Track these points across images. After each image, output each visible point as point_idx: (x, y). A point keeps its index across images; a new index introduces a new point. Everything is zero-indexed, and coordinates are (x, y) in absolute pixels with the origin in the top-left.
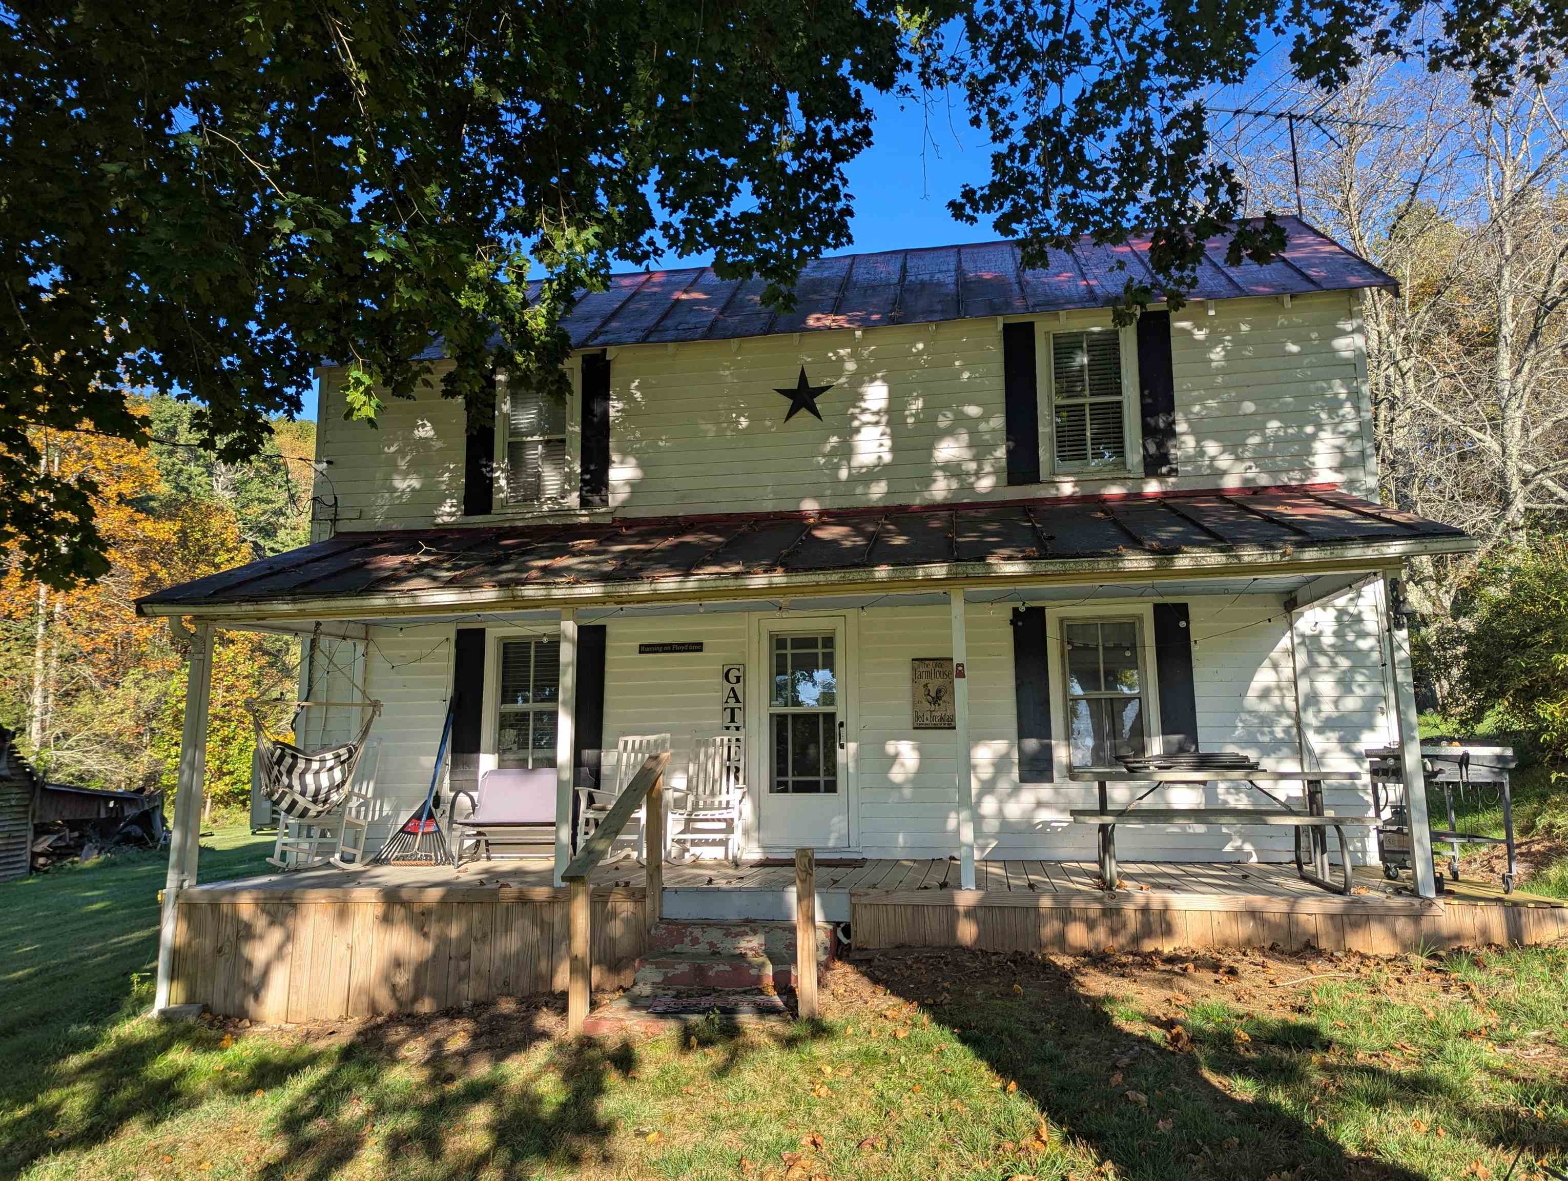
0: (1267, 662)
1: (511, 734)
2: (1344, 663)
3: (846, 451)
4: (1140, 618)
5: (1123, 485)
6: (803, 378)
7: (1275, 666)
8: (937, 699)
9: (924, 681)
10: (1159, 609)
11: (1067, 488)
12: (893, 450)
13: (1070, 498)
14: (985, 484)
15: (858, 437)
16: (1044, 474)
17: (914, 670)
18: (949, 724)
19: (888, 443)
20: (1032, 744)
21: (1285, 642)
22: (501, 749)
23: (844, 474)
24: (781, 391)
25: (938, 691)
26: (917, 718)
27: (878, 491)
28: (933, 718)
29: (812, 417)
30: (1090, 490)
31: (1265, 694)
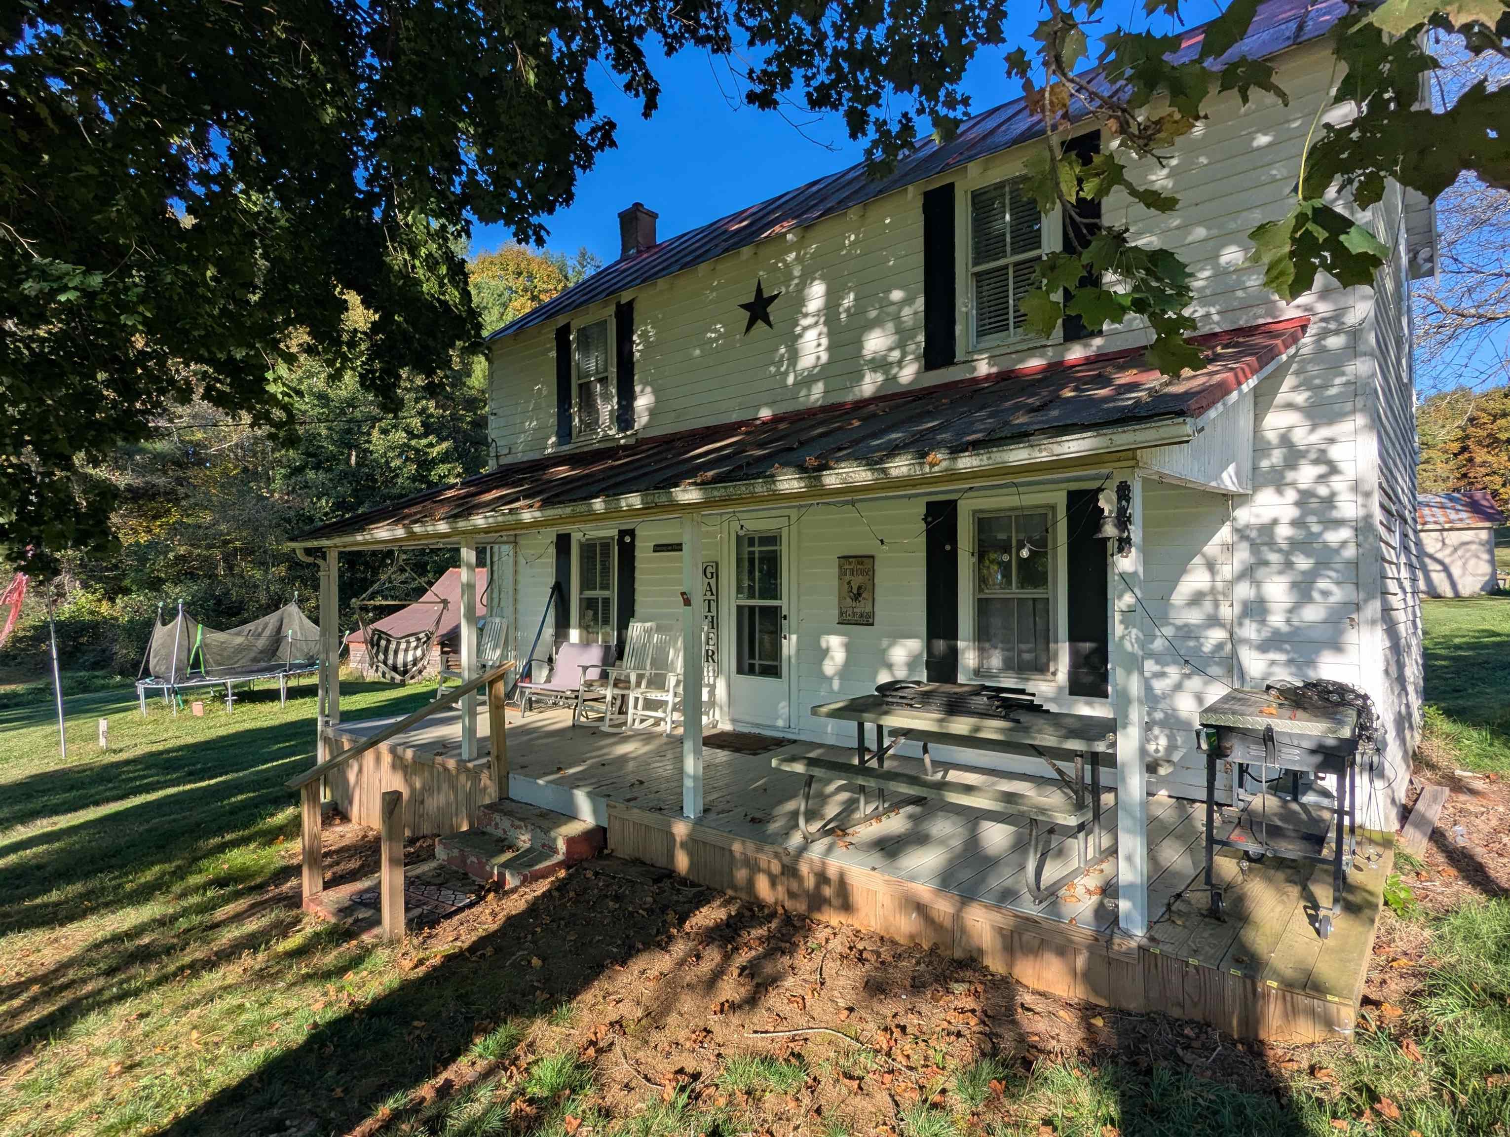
0: (1198, 560)
1: (590, 613)
3: (794, 356)
4: (1053, 508)
5: (1041, 356)
6: (759, 291)
7: (1211, 566)
8: (857, 596)
9: (847, 578)
10: (1073, 496)
11: (983, 368)
12: (829, 349)
13: (988, 377)
14: (908, 373)
15: (800, 341)
16: (960, 356)
17: (840, 567)
18: (867, 620)
19: (825, 341)
20: (941, 645)
21: (1225, 533)
22: (584, 627)
23: (791, 380)
24: (742, 306)
25: (859, 588)
26: (841, 614)
27: (817, 393)
28: (854, 614)
29: (767, 327)
30: (1006, 364)
31: (1196, 599)
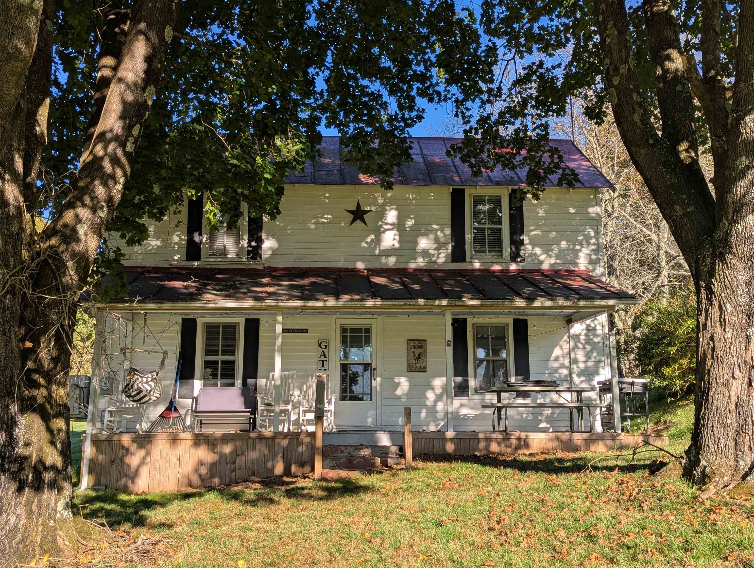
0: (558, 347)
1: (209, 370)
2: (588, 347)
3: (378, 241)
4: (507, 325)
5: (502, 266)
6: (358, 206)
7: (561, 348)
8: (418, 358)
9: (413, 350)
10: (516, 321)
11: (477, 265)
12: (399, 242)
13: (479, 270)
14: (441, 260)
15: (383, 235)
16: (467, 258)
17: (408, 344)
18: (423, 370)
19: (397, 238)
20: (459, 379)
21: (566, 337)
23: (377, 252)
24: (348, 211)
25: (419, 355)
26: (409, 367)
27: (392, 261)
28: (417, 367)
29: (363, 224)
30: (486, 267)
31: (557, 359)
